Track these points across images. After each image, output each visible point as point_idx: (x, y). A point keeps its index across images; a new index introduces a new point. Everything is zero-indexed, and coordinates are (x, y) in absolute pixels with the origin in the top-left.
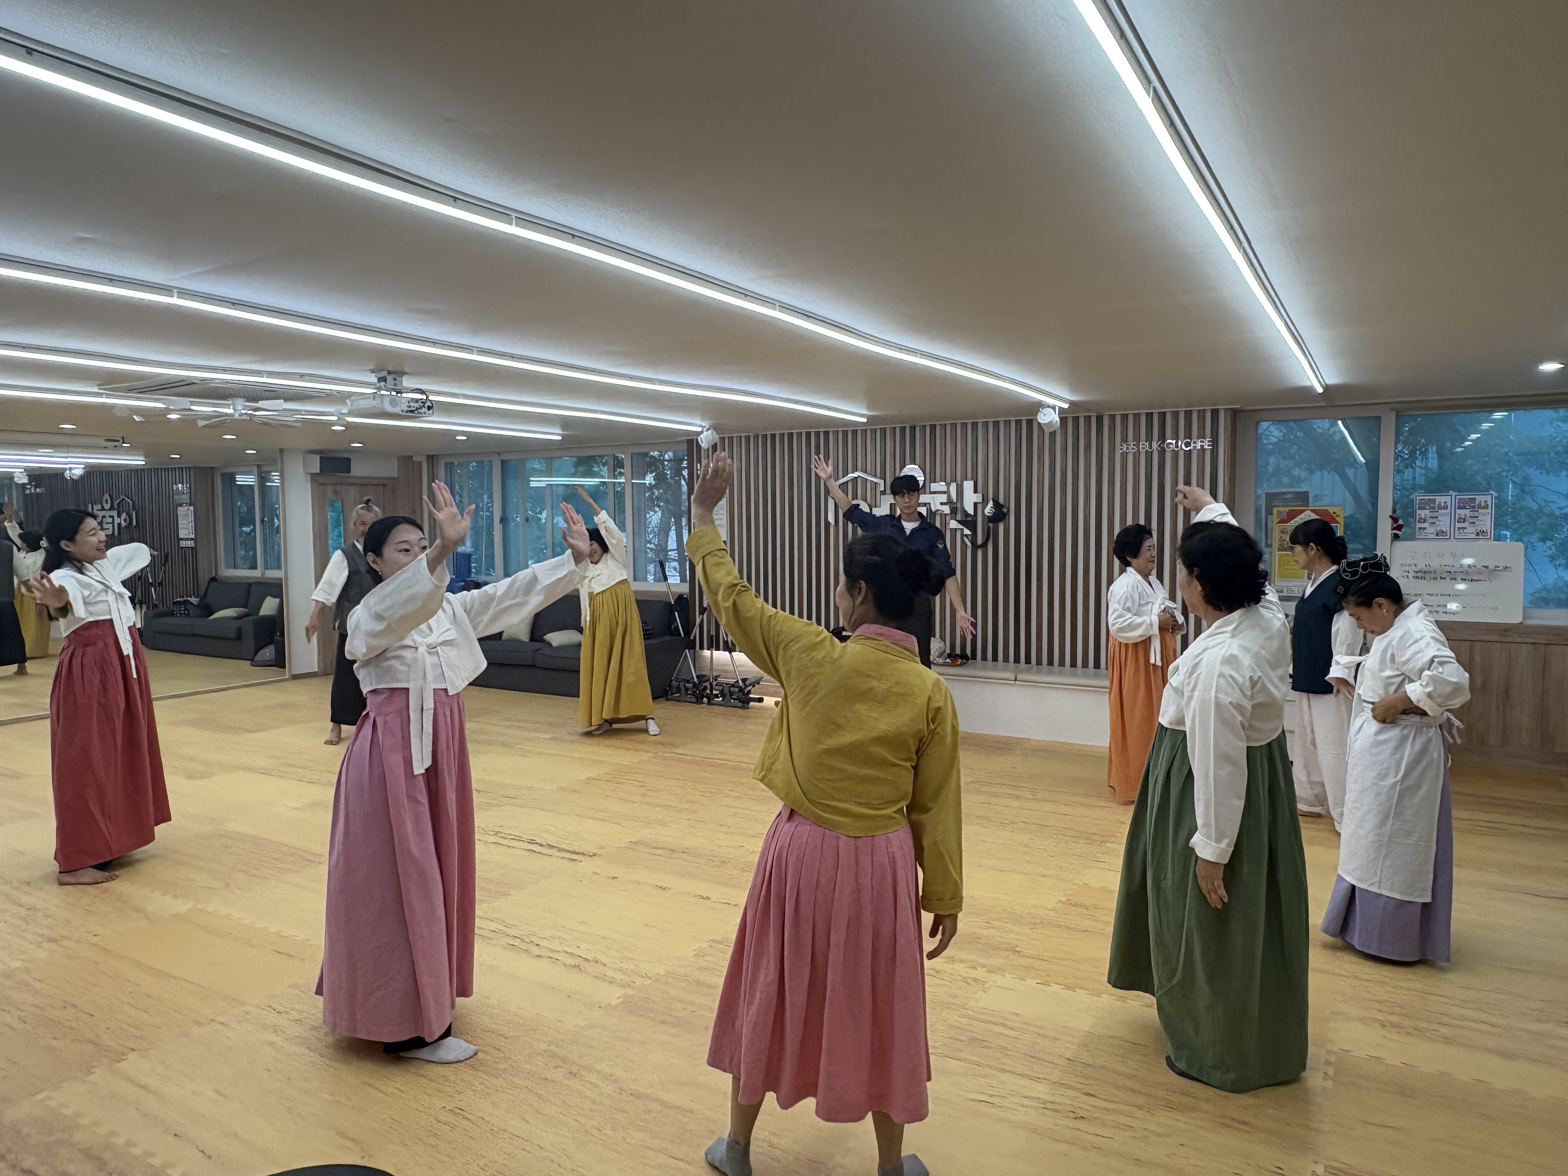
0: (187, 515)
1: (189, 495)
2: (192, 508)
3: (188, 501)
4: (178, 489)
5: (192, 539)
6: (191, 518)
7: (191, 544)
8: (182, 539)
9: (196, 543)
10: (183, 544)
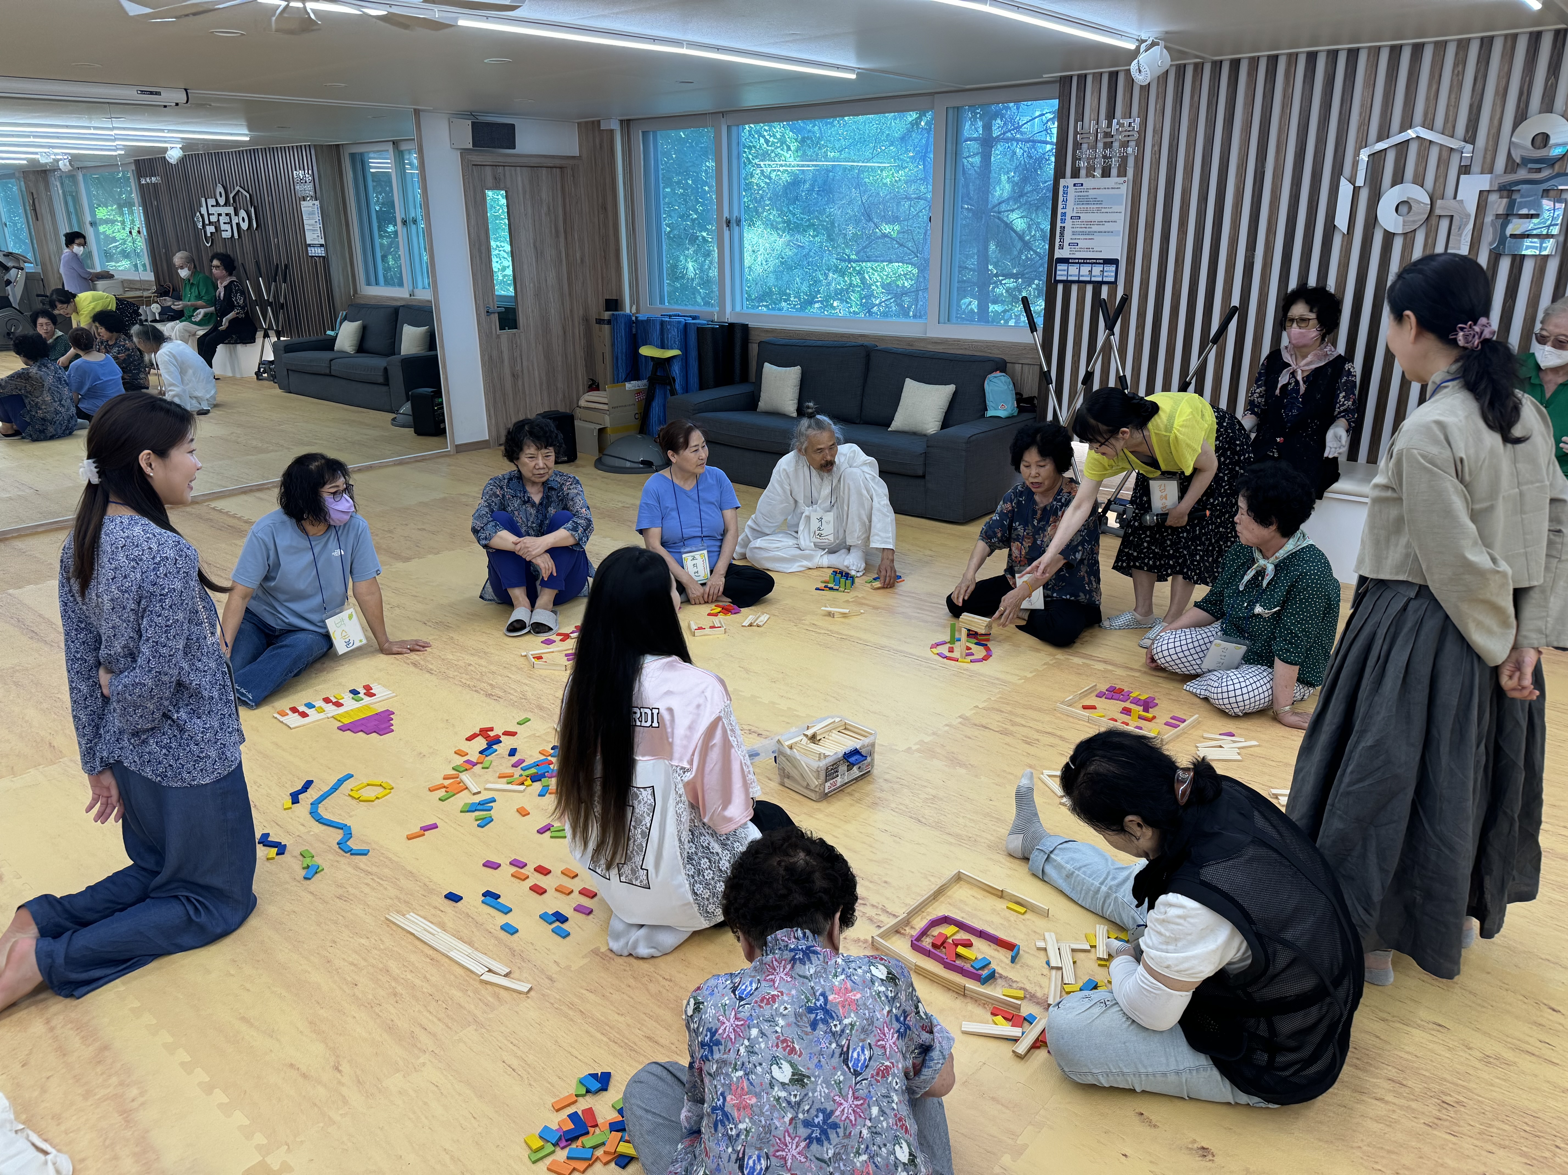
0: (313, 213)
1: (312, 184)
2: (317, 203)
3: (312, 193)
4: (298, 176)
5: (322, 245)
6: (318, 217)
7: (320, 252)
8: (309, 245)
9: (327, 251)
10: (312, 252)
